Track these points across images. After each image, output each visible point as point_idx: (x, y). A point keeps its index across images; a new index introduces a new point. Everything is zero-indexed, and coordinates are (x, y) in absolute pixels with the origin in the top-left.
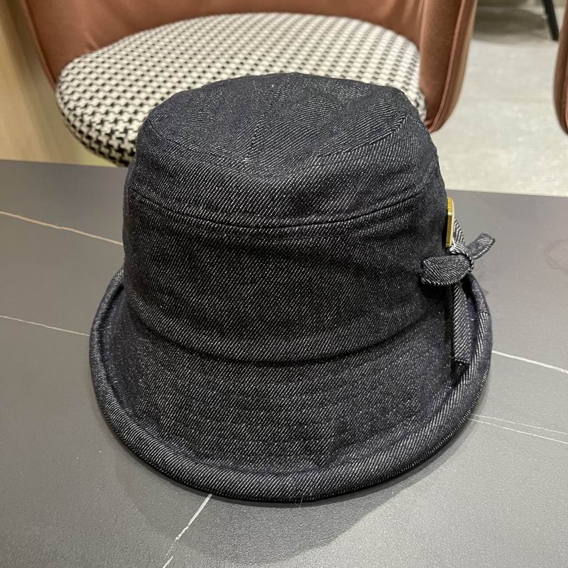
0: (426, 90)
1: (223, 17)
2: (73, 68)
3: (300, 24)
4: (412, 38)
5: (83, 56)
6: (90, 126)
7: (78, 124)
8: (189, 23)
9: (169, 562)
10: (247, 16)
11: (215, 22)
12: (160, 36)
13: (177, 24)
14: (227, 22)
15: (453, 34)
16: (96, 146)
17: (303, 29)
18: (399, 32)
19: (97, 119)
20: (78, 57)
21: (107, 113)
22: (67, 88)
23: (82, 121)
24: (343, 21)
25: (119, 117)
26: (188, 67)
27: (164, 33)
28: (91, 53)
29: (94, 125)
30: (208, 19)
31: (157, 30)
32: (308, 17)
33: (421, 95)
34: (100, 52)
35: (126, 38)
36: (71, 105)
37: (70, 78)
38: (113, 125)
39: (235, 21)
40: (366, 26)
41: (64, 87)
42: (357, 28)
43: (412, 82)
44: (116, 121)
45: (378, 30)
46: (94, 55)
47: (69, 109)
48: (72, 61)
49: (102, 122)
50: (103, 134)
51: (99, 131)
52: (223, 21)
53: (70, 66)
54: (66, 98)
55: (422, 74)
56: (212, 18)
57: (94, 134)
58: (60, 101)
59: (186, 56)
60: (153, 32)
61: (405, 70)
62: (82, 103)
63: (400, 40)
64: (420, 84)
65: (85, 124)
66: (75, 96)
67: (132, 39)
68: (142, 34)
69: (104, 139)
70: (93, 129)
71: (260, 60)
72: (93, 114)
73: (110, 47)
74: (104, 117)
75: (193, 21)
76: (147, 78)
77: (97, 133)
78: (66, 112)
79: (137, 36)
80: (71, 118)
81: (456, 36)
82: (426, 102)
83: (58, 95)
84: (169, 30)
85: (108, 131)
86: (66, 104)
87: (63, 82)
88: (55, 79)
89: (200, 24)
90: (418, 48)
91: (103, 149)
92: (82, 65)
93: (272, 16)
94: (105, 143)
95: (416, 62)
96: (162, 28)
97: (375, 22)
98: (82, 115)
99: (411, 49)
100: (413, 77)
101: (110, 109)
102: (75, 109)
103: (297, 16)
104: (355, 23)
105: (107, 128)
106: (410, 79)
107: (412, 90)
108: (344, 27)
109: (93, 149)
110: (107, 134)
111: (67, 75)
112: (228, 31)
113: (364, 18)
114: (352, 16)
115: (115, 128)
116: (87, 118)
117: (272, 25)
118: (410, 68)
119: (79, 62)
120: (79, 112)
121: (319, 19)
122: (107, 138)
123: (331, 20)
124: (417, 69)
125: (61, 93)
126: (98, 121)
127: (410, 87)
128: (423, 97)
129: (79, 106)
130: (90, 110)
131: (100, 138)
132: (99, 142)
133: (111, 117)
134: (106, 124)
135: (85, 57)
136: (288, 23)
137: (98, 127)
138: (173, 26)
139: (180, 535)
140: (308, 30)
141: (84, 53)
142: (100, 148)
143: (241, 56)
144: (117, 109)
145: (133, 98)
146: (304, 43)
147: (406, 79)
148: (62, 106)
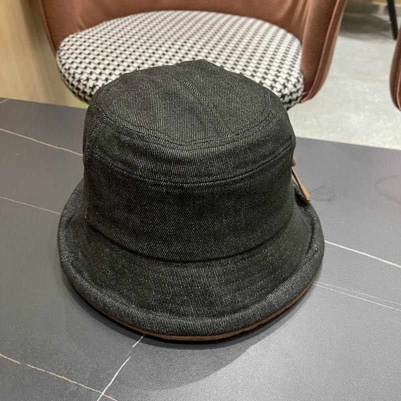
0: (305, 72)
1: (170, 12)
2: (69, 41)
3: (223, 20)
4: (298, 36)
5: (76, 33)
6: (79, 81)
7: (71, 79)
8: (147, 15)
9: (128, 359)
10: (186, 13)
11: (165, 15)
12: (127, 23)
13: (139, 15)
14: (173, 16)
15: (325, 36)
16: (82, 95)
17: (224, 24)
18: (289, 31)
19: (84, 77)
20: (72, 33)
21: (91, 73)
22: (64, 54)
23: (74, 78)
24: (251, 20)
25: (99, 76)
26: (146, 46)
27: (130, 21)
28: (81, 32)
29: (82, 81)
30: (160, 13)
31: (126, 18)
32: (228, 16)
33: (301, 75)
34: (87, 31)
35: (104, 23)
36: (67, 66)
37: (66, 48)
38: (95, 82)
39: (178, 15)
40: (267, 25)
41: (62, 53)
42: (261, 26)
43: (296, 66)
44: (97, 79)
45: (275, 28)
46: (83, 33)
47: (65, 69)
48: (68, 36)
49: (88, 79)
50: (88, 87)
51: (85, 85)
52: (170, 15)
53: (67, 39)
54: (64, 61)
55: (303, 60)
56: (163, 12)
57: (81, 87)
58: (59, 63)
59: (145, 38)
60: (123, 20)
61: (292, 57)
62: (74, 65)
63: (290, 36)
64: (301, 67)
65: (76, 80)
66: (70, 61)
67: (108, 23)
68: (115, 20)
69: (88, 91)
70: (81, 84)
71: (195, 44)
72: (82, 73)
73: (94, 28)
74: (89, 76)
75: (150, 14)
76: (118, 52)
77: (83, 86)
78: (63, 71)
79: (112, 21)
80: (67, 75)
81: (327, 38)
82: (304, 79)
83: (58, 59)
84: (134, 19)
85: (92, 86)
86: (63, 65)
87: (62, 50)
88: (55, 47)
89: (155, 16)
90: (301, 43)
91: (87, 97)
92: (74, 39)
93: (204, 13)
94: (88, 93)
95: (299, 52)
96: (129, 17)
97: (273, 22)
98: (74, 74)
99: (297, 43)
100: (297, 62)
101: (93, 71)
102: (69, 69)
103: (220, 15)
104: (259, 22)
105: (90, 84)
106: (294, 63)
107: (295, 71)
108: (252, 25)
109: (80, 97)
110: (90, 88)
111: (65, 46)
112: (174, 23)
113: (266, 19)
114: (258, 17)
115: (96, 84)
116: (77, 76)
117: (204, 20)
118: (295, 56)
119: (73, 37)
120: (72, 71)
121: (236, 18)
122: (90, 90)
123: (243, 19)
124: (300, 57)
125: (60, 58)
126: (85, 79)
127: (294, 69)
128: (302, 76)
129: (72, 68)
130: (79, 71)
131: (86, 90)
132: (84, 92)
133: (94, 77)
134: (90, 80)
135: (77, 34)
136: (214, 19)
137: (85, 82)
138: (136, 16)
139: (135, 345)
140: (228, 25)
141: (76, 31)
142: (85, 97)
143: (182, 40)
144: (98, 71)
145: (109, 64)
146: (225, 34)
147: (292, 64)
148: (60, 67)
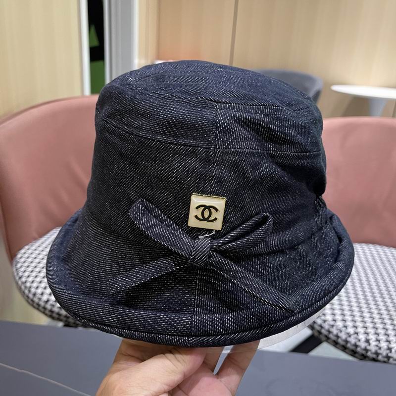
5: (31, 245)
6: (34, 295)
7: (26, 292)
16: (36, 306)
19: (39, 291)
22: (21, 267)
23: (30, 291)
28: (35, 242)
29: (37, 295)
34: (40, 242)
36: (24, 279)
41: (19, 265)
46: (37, 244)
47: (22, 282)
48: (23, 247)
49: (42, 294)
50: (42, 301)
54: (21, 274)
57: (36, 300)
58: (16, 275)
62: (30, 279)
65: (32, 293)
66: (26, 274)
69: (42, 304)
70: (36, 297)
72: (37, 287)
78: (20, 283)
80: (23, 287)
85: (46, 300)
86: (20, 278)
87: (18, 262)
94: (42, 306)
98: (30, 287)
102: (26, 282)
105: (45, 298)
109: (34, 306)
110: (44, 301)
111: (21, 258)
116: (33, 290)
119: (28, 249)
120: (28, 285)
122: (44, 303)
126: (40, 293)
129: (28, 281)
130: (35, 285)
132: (39, 305)
134: (45, 295)
137: (40, 296)
141: (31, 242)
148: (17, 278)
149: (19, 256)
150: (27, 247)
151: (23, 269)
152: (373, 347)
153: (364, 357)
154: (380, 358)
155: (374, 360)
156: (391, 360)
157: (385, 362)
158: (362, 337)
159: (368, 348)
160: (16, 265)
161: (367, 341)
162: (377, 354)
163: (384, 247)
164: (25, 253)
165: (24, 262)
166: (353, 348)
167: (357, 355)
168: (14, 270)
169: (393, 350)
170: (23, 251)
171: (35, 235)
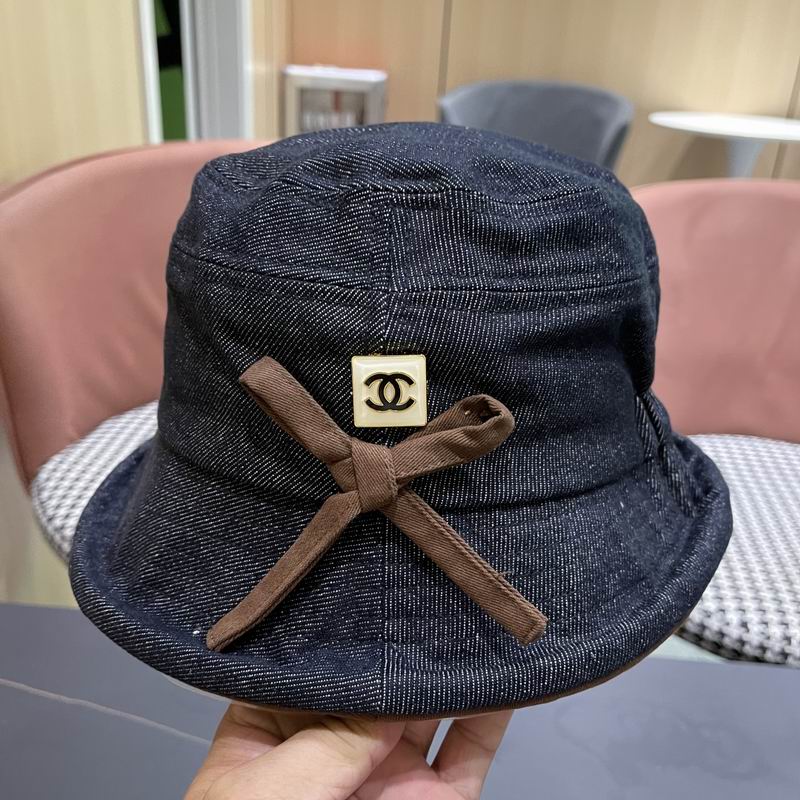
149: (43, 475)
150: (57, 458)
151: (54, 502)
152: (754, 637)
153: (737, 655)
154: (769, 655)
155: (758, 660)
156: (790, 660)
157: (777, 663)
158: (733, 617)
159: (746, 637)
160: (39, 494)
161: (744, 625)
162: (763, 649)
163: (768, 441)
164: (55, 470)
165: (56, 488)
166: (716, 638)
167: (723, 651)
168: (37, 503)
169: (794, 641)
170: (50, 466)
171: (71, 431)
